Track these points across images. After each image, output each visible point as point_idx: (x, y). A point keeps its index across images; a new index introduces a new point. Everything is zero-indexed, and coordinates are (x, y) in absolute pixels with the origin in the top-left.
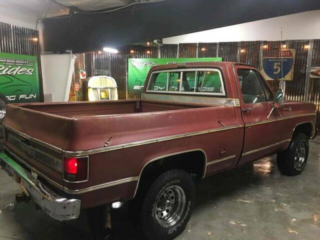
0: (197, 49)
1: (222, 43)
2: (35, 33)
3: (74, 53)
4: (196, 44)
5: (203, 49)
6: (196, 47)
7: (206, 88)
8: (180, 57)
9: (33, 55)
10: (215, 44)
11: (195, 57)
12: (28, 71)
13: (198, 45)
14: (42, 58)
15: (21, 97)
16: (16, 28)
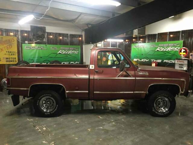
0: (168, 36)
1: (184, 31)
2: (80, 36)
3: (92, 43)
4: (167, 33)
5: (171, 36)
6: (167, 35)
7: (172, 61)
8: (158, 41)
9: (79, 45)
10: (179, 32)
11: (167, 41)
12: (75, 52)
13: (168, 33)
14: (84, 46)
15: (71, 63)
16: (71, 35)
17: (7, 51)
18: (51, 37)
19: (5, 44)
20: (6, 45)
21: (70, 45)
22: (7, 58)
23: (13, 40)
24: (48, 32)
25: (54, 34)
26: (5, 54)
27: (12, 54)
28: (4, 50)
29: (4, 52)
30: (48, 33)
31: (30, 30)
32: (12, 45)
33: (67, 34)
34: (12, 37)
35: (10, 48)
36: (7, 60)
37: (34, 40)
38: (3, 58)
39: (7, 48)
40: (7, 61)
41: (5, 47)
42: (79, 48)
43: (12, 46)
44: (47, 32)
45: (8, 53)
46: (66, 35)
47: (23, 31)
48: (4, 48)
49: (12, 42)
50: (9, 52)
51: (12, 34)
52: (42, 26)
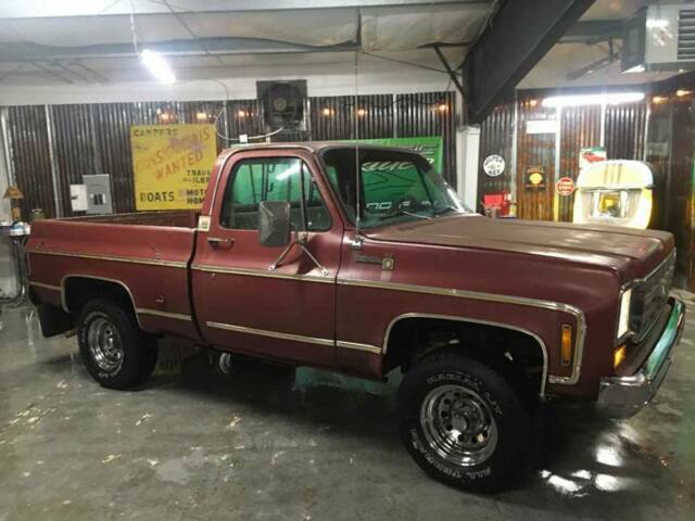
9: (438, 134)
16: (401, 98)
17: (189, 171)
18: (326, 112)
19: (185, 149)
20: (187, 152)
21: (398, 136)
22: (190, 192)
23: (205, 137)
24: (315, 98)
25: (337, 103)
26: (185, 180)
27: (202, 180)
28: (181, 166)
29: (183, 173)
30: (314, 100)
31: (253, 96)
32: (204, 151)
33: (387, 96)
34: (204, 126)
35: (198, 160)
36: (190, 196)
37: (268, 129)
38: (181, 192)
39: (190, 159)
40: (190, 201)
41: (183, 159)
42: (437, 146)
43: (201, 154)
44: (311, 98)
45: (191, 177)
46: (383, 102)
47: (236, 102)
48: (181, 162)
49: (201, 141)
50: (194, 172)
51: (201, 116)
52: (294, 78)
